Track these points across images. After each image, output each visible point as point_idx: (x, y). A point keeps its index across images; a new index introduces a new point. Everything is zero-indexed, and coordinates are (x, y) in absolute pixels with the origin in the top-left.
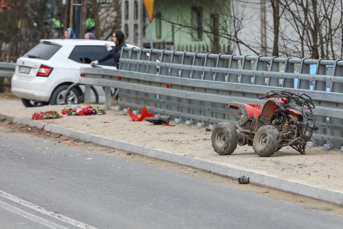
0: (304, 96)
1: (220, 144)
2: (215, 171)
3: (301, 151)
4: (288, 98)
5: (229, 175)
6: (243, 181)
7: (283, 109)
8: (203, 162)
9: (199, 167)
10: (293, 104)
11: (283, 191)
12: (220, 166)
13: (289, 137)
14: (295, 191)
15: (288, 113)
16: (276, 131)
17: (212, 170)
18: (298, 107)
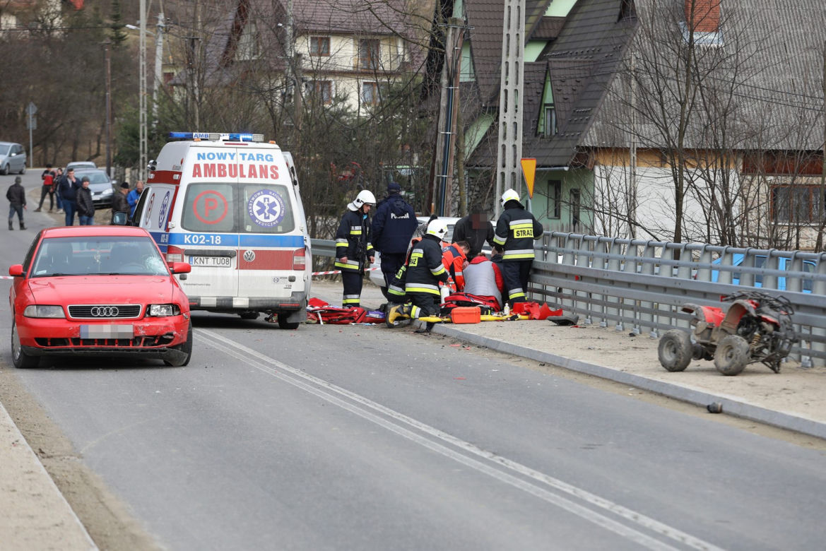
0: (781, 299)
1: (669, 358)
2: (670, 393)
3: (775, 369)
4: (760, 300)
5: (690, 400)
6: (713, 410)
7: (755, 315)
8: (649, 381)
9: (644, 386)
10: (766, 308)
11: (775, 426)
12: (676, 388)
13: (760, 350)
14: (795, 428)
15: (760, 319)
16: (744, 343)
17: (664, 392)
18: (772, 312)
